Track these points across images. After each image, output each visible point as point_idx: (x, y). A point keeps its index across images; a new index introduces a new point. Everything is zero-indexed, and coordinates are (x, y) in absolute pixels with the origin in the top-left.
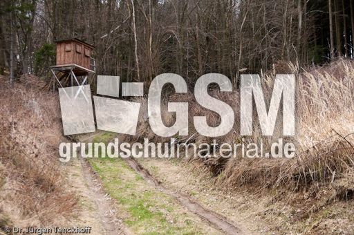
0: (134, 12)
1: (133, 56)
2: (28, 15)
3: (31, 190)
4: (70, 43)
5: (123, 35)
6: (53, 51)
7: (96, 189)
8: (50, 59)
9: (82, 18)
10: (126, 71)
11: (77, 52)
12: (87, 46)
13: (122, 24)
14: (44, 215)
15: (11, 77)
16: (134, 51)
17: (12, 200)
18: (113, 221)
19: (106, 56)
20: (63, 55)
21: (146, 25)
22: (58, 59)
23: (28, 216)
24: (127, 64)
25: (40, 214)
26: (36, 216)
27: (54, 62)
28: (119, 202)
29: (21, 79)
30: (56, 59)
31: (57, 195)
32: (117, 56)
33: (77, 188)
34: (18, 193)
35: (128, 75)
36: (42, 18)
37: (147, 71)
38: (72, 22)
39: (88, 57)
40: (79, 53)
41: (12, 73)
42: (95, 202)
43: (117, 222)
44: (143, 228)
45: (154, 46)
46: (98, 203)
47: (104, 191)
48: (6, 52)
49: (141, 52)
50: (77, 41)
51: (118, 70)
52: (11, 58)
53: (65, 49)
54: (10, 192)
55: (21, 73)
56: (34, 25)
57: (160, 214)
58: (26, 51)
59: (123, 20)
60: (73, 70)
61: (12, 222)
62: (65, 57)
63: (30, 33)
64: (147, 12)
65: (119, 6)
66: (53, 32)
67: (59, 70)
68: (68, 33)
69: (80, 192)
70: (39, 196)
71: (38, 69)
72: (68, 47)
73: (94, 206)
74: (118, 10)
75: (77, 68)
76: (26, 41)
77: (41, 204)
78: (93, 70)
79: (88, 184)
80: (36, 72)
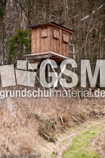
4: (46, 28)
6: (28, 38)
8: (25, 47)
11: (54, 38)
12: (66, 31)
19: (88, 41)
20: (38, 42)
22: (33, 46)
27: (29, 50)
30: (30, 47)
32: (100, 40)
39: (66, 43)
40: (57, 39)
50: (54, 26)
53: (40, 35)
60: (50, 59)
62: (41, 44)
66: (28, 16)
71: (11, 58)
72: (44, 33)
75: (54, 56)
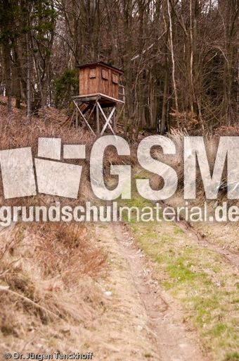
0: (171, 25)
1: (170, 81)
2: (46, 36)
3: (52, 246)
4: (95, 68)
5: (157, 55)
6: (75, 79)
7: (127, 244)
8: (72, 88)
9: (109, 36)
10: (161, 99)
11: (103, 79)
12: (115, 71)
13: (156, 41)
14: (67, 274)
15: (29, 110)
16: (171, 74)
17: (32, 257)
18: (148, 282)
19: (138, 82)
20: (86, 83)
21: (186, 41)
22: (81, 88)
23: (50, 276)
24: (163, 90)
25: (63, 274)
26: (59, 275)
27: (77, 91)
28: (154, 259)
29: (39, 113)
30: (78, 87)
31: (82, 251)
32: (150, 81)
33: (105, 242)
34: (38, 249)
35: (164, 104)
36: (63, 39)
37: (187, 99)
38: (97, 41)
39: (115, 84)
40: (106, 80)
41: (29, 105)
42: (126, 260)
43: (153, 283)
44: (184, 291)
45: (196, 67)
46: (129, 261)
47: (137, 246)
48: (23, 81)
49: (180, 75)
50: (103, 66)
51: (152, 98)
52: (28, 88)
53: (89, 75)
54: (29, 247)
55: (39, 106)
56: (54, 47)
57: (204, 275)
58: (44, 79)
59: (157, 37)
60: (99, 101)
61: (32, 283)
62: (90, 85)
63: (49, 58)
64: (187, 25)
65: (153, 19)
66: (76, 55)
67: (82, 101)
68: (93, 56)
69: (108, 247)
70: (61, 252)
71: (58, 100)
72: (93, 73)
73: (125, 265)
74: (152, 24)
75: (102, 98)
76: (44, 68)
77: (64, 262)
78: (122, 99)
79: (118, 237)
80: (57, 105)
